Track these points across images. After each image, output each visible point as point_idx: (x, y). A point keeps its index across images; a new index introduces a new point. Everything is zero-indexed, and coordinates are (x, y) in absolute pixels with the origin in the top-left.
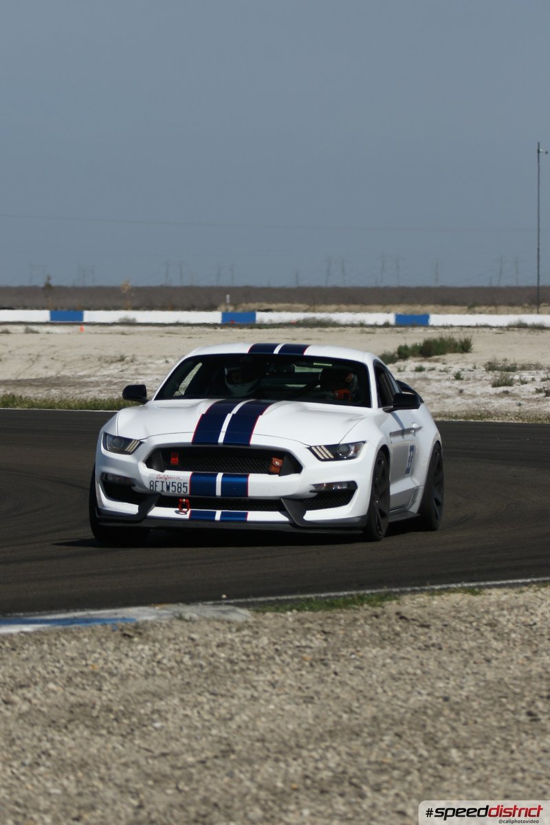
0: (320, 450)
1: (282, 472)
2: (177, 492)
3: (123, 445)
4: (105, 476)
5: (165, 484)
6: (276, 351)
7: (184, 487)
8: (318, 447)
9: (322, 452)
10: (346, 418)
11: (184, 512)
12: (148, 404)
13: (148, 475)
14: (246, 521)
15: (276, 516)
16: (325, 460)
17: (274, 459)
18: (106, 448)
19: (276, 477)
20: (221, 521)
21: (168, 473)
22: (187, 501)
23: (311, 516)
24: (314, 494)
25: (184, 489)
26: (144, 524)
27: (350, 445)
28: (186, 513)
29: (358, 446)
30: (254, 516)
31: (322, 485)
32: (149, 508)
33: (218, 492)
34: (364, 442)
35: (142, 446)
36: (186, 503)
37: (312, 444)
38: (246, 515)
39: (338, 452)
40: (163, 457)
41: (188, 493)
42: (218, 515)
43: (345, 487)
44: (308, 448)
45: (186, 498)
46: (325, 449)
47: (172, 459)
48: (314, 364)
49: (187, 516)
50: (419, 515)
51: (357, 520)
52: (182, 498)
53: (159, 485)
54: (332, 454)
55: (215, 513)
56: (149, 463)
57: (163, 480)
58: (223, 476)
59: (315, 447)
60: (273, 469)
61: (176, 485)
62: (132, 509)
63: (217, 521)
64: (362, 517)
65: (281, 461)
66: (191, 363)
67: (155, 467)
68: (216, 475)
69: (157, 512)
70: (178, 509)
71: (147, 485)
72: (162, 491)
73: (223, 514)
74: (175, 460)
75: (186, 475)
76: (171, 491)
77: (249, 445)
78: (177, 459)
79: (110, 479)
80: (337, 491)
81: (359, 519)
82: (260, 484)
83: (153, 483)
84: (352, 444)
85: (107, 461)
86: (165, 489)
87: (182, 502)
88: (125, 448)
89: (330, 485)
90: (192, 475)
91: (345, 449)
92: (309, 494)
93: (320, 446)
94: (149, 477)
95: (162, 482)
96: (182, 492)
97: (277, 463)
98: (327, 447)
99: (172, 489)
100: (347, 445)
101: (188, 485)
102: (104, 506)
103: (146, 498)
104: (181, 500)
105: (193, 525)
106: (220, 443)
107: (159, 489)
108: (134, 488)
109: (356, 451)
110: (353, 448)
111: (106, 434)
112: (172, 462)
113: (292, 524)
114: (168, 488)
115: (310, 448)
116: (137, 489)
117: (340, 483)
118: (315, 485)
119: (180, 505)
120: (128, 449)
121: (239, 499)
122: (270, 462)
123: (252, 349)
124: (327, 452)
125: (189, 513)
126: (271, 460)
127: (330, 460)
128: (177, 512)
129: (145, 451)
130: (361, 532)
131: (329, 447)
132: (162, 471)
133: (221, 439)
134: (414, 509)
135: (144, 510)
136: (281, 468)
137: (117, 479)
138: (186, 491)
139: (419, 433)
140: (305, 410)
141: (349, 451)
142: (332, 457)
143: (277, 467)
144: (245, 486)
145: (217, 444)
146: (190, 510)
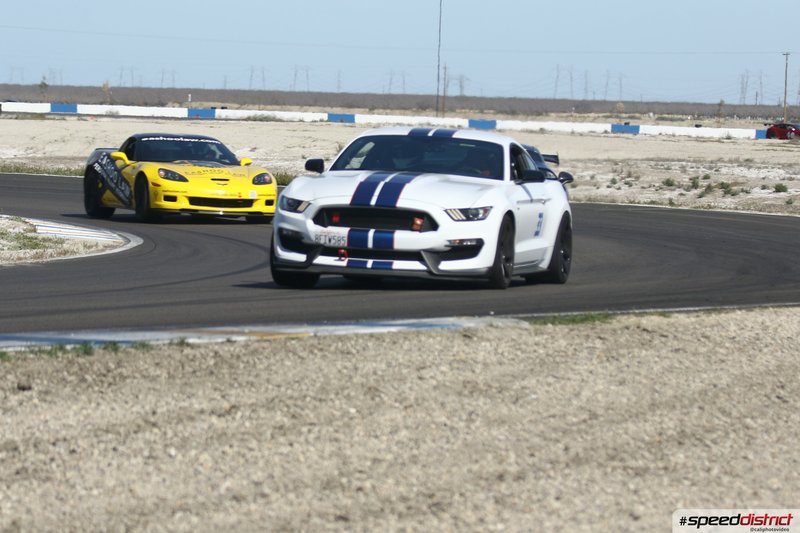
0: (454, 212)
1: (421, 229)
2: (337, 244)
3: (295, 205)
4: (281, 231)
5: (327, 238)
6: (430, 134)
7: (343, 240)
8: (453, 210)
9: (456, 214)
10: (478, 188)
11: (342, 260)
12: (325, 173)
13: (314, 230)
14: (391, 269)
15: (415, 265)
16: (458, 220)
17: (416, 218)
18: (282, 208)
19: (417, 233)
20: (372, 268)
21: (330, 229)
22: (345, 251)
23: (447, 266)
24: (448, 248)
25: (342, 242)
26: (310, 269)
27: (479, 209)
29: (486, 210)
30: (398, 265)
31: (454, 241)
32: (314, 257)
33: (370, 245)
34: (492, 207)
35: (310, 206)
36: (344, 253)
37: (448, 207)
38: (391, 264)
39: (469, 215)
40: (327, 215)
41: (346, 245)
42: (370, 263)
43: (474, 243)
44: (444, 210)
45: (344, 249)
46: (458, 212)
47: (334, 218)
48: (461, 144)
49: (344, 263)
50: (549, 270)
52: (341, 249)
53: (323, 238)
54: (465, 216)
55: (367, 262)
56: (316, 220)
57: (326, 234)
58: (375, 232)
59: (450, 210)
60: (415, 227)
61: (336, 238)
62: (301, 257)
63: (369, 269)
64: (489, 268)
65: (422, 220)
67: (320, 223)
68: (368, 231)
69: (321, 260)
70: (337, 258)
71: (313, 238)
72: (325, 243)
73: (374, 263)
74: (336, 218)
75: (344, 231)
76: (332, 244)
77: (395, 207)
78: (338, 218)
79: (285, 232)
80: (467, 245)
81: (486, 269)
82: (403, 239)
83: (318, 237)
84: (481, 208)
85: (283, 219)
86: (327, 241)
88: (297, 208)
89: (462, 241)
90: (350, 231)
91: (474, 212)
92: (444, 248)
94: (316, 232)
95: (325, 236)
96: (341, 244)
97: (418, 222)
98: (461, 210)
99: (333, 241)
100: (477, 209)
101: (346, 239)
102: (279, 256)
103: (313, 249)
104: (340, 251)
105: (349, 271)
106: (372, 205)
107: (322, 242)
108: (302, 240)
109: (484, 215)
110: (482, 212)
111: (283, 197)
112: (334, 220)
113: (429, 272)
114: (330, 240)
115: (446, 211)
116: (306, 241)
117: (470, 240)
118: (449, 241)
119: (339, 255)
120: (300, 208)
121: (386, 250)
123: (411, 132)
124: (460, 214)
126: (413, 220)
127: (463, 220)
128: (336, 260)
129: (312, 210)
130: (487, 280)
132: (326, 227)
133: (373, 202)
134: (544, 265)
135: (310, 258)
136: (421, 226)
137: (290, 232)
138: (344, 243)
139: (547, 204)
141: (478, 214)
142: (464, 218)
143: (418, 225)
144: (391, 241)
145: (369, 205)
146: (347, 260)
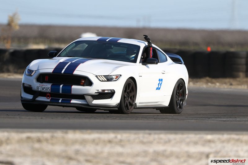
2: (46, 91)
3: (31, 72)
4: (24, 84)
8: (100, 76)
10: (118, 66)
14: (70, 103)
16: (103, 81)
17: (82, 80)
22: (50, 94)
23: (96, 102)
24: (98, 94)
25: (48, 90)
29: (118, 77)
30: (73, 101)
33: (61, 92)
38: (71, 100)
39: (109, 79)
40: (43, 77)
41: (50, 91)
43: (110, 92)
44: (95, 76)
46: (103, 77)
49: (49, 100)
52: (48, 93)
53: (40, 88)
54: (106, 79)
55: (59, 99)
56: (38, 80)
58: (63, 86)
59: (99, 76)
61: (46, 88)
62: (31, 97)
63: (60, 103)
64: (119, 103)
65: (85, 81)
68: (60, 85)
71: (36, 88)
73: (62, 100)
75: (49, 86)
76: (44, 91)
77: (73, 74)
78: (48, 79)
80: (107, 92)
82: (76, 89)
83: (38, 87)
84: (114, 75)
88: (31, 74)
89: (104, 90)
90: (52, 85)
91: (111, 77)
92: (95, 93)
95: (41, 87)
97: (83, 81)
99: (44, 89)
101: (50, 88)
103: (36, 93)
105: (51, 103)
107: (40, 90)
112: (46, 80)
113: (88, 105)
114: (43, 89)
115: (97, 76)
116: (33, 89)
117: (108, 90)
118: (97, 90)
121: (68, 94)
127: (105, 81)
128: (46, 99)
129: (36, 75)
130: (117, 109)
131: (105, 76)
133: (63, 72)
135: (35, 97)
136: (84, 83)
137: (27, 86)
138: (49, 91)
141: (113, 78)
142: (106, 80)
143: (82, 83)
144: (70, 90)
145: (61, 73)
146: (51, 98)
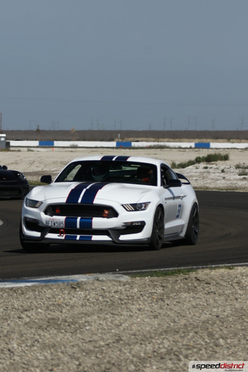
0: (128, 206)
1: (108, 217)
2: (58, 226)
3: (34, 204)
4: (26, 218)
5: (53, 223)
6: (114, 159)
7: (62, 224)
8: (127, 205)
9: (129, 207)
10: (142, 191)
11: (62, 236)
12: (52, 184)
13: (45, 218)
14: (91, 240)
15: (105, 238)
16: (130, 211)
17: (105, 210)
18: (26, 205)
19: (106, 219)
20: (80, 240)
21: (55, 217)
22: (64, 230)
23: (123, 238)
24: (124, 227)
26: (43, 242)
27: (142, 204)
28: (63, 236)
29: (146, 204)
30: (95, 238)
31: (128, 223)
32: (45, 234)
33: (78, 226)
34: (150, 202)
35: (43, 204)
36: (63, 231)
37: (124, 203)
38: (91, 237)
39: (137, 207)
40: (52, 209)
41: (64, 226)
42: (78, 237)
43: (139, 224)
44: (121, 205)
45: (63, 229)
46: (130, 206)
47: (57, 211)
48: (132, 165)
49: (63, 238)
50: (185, 237)
51: (146, 240)
52: (61, 229)
53: (50, 223)
54: (134, 208)
55: (77, 236)
56: (46, 212)
57: (52, 220)
58: (81, 219)
59: (125, 205)
60: (104, 215)
61: (58, 223)
62: (38, 234)
63: (78, 240)
64: (149, 238)
65: (108, 211)
66: (73, 165)
67: (48, 214)
68: (77, 218)
69: (50, 236)
70: (59, 235)
71: (45, 223)
72: (52, 226)
73: (80, 237)
74: (58, 211)
75: (63, 218)
76: (56, 226)
77: (93, 204)
78: (59, 211)
79: (28, 220)
80: (135, 225)
81: (147, 239)
82: (98, 222)
83: (47, 222)
84: (143, 203)
85: (27, 211)
86: (53, 225)
87: (61, 231)
88: (35, 205)
89: (132, 223)
90: (66, 218)
91: (139, 206)
92: (121, 227)
93: (128, 204)
94: (46, 219)
95: (52, 221)
96: (61, 226)
97: (106, 212)
98: (131, 205)
99: (56, 225)
100: (141, 204)
101: (64, 223)
102: (25, 233)
103: (45, 229)
104: (60, 230)
105: (66, 242)
106: (79, 203)
107: (50, 225)
108: (38, 224)
109: (145, 207)
110: (144, 205)
111: (27, 199)
112: (57, 212)
113: (113, 242)
114: (54, 224)
115: (122, 205)
116: (40, 225)
117: (137, 222)
118: (124, 223)
119: (60, 233)
120: (37, 206)
121: (88, 230)
122: (103, 212)
123: (103, 158)
124: (131, 207)
125: (64, 236)
126: (104, 211)
127: (132, 211)
128: (59, 236)
129: (44, 207)
130: (148, 245)
131: (132, 205)
132: (52, 216)
133: (79, 201)
134: (183, 234)
135: (43, 235)
136: (108, 214)
137: (31, 220)
138: (63, 226)
139: (184, 199)
140: (124, 187)
141: (142, 207)
142: (133, 209)
143: (106, 214)
144: (91, 224)
145: (77, 203)
146: (65, 235)
